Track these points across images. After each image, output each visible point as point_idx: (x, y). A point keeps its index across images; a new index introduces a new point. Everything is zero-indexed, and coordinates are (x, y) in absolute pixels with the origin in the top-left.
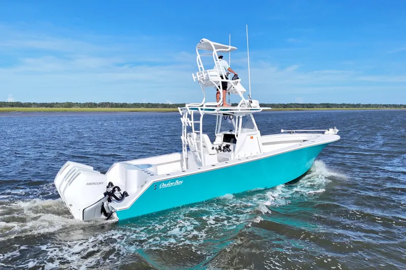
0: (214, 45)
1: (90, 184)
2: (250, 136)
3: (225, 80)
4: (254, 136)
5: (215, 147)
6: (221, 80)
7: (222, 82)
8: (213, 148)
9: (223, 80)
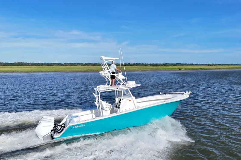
0: (105, 59)
1: (44, 126)
2: (129, 100)
3: (112, 75)
4: (131, 100)
5: (107, 107)
6: (109, 75)
7: (111, 76)
8: (106, 108)
9: (111, 75)
